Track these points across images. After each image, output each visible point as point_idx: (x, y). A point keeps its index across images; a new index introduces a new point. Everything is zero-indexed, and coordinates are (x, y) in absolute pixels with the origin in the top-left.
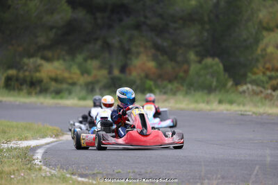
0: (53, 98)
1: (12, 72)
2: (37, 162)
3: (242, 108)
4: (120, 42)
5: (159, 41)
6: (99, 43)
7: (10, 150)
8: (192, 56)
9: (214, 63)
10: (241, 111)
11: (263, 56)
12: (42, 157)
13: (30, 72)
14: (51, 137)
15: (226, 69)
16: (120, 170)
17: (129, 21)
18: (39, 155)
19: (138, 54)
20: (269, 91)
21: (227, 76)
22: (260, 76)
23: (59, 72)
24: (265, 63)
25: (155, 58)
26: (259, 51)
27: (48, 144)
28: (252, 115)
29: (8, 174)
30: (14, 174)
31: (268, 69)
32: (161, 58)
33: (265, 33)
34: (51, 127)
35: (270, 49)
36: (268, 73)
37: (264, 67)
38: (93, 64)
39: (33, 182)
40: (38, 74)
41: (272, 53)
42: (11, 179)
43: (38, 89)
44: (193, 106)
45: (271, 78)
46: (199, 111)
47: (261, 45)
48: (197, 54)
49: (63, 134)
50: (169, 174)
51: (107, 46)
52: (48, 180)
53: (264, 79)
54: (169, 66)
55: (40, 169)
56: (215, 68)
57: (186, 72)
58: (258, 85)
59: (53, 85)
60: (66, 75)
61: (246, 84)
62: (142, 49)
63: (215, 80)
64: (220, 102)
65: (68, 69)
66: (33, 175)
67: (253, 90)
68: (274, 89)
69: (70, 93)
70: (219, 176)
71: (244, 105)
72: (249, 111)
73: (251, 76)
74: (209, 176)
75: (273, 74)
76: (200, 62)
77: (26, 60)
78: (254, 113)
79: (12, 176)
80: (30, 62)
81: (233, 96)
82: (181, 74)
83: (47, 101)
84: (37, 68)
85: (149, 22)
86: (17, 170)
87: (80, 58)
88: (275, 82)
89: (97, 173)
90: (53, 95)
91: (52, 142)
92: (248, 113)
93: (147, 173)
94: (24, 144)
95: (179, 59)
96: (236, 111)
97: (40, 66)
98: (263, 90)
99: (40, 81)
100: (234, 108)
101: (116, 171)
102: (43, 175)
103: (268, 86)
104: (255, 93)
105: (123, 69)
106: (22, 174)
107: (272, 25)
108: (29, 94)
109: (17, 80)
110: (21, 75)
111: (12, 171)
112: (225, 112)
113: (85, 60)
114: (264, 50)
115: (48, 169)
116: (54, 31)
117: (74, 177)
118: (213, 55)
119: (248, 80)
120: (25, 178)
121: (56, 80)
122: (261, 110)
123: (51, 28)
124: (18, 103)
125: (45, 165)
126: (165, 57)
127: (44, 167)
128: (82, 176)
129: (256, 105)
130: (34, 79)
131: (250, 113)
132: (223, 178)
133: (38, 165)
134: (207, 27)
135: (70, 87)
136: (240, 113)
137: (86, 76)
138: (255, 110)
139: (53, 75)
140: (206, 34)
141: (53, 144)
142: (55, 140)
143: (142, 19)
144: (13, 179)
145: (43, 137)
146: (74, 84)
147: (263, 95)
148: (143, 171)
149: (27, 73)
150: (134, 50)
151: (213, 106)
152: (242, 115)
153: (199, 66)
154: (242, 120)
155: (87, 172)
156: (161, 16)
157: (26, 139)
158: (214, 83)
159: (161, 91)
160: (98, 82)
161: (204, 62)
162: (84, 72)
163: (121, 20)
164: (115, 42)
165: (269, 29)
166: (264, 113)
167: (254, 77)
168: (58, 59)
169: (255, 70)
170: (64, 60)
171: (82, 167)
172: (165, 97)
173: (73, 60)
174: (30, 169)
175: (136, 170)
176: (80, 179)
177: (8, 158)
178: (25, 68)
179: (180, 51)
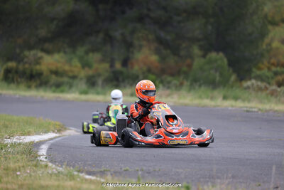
0: (54, 92)
1: (12, 64)
2: (42, 158)
3: (247, 104)
4: (122, 35)
5: (162, 34)
6: (101, 35)
7: (13, 145)
8: (196, 50)
9: (219, 57)
10: (247, 107)
11: (268, 51)
12: (47, 153)
13: (30, 64)
14: (54, 132)
15: (231, 64)
16: (127, 168)
17: (132, 13)
18: (43, 151)
19: (141, 47)
20: (274, 87)
21: (231, 71)
22: (265, 72)
23: (59, 65)
24: (270, 58)
25: (157, 52)
26: (264, 47)
27: (51, 139)
28: (257, 112)
29: (13, 170)
30: (20, 171)
31: (273, 64)
32: (164, 52)
33: (270, 27)
34: (53, 122)
35: (275, 44)
36: (274, 69)
37: (269, 62)
38: (94, 57)
39: (40, 179)
40: (38, 67)
41: (277, 49)
42: (17, 175)
43: (38, 82)
44: (197, 102)
45: (276, 74)
46: (203, 107)
47: (267, 40)
48: (201, 48)
49: (66, 129)
50: (177, 172)
51: (109, 39)
52: (55, 177)
53: (270, 74)
54: (172, 61)
55: (46, 166)
56: (219, 62)
57: (190, 66)
58: (262, 80)
59: (54, 79)
60: (67, 68)
61: (250, 79)
62: (144, 43)
63: (218, 74)
64: (225, 98)
65: (69, 62)
66: (39, 172)
67: (258, 85)
68: (279, 85)
69: (71, 86)
70: (230, 175)
71: (249, 101)
72: (254, 108)
73: (256, 72)
74: (219, 175)
75: (279, 69)
76: (204, 56)
77: (26, 53)
78: (260, 110)
79: (18, 173)
80: (31, 54)
81: (238, 92)
82: (185, 69)
83: (47, 95)
84: (38, 61)
85: (152, 15)
86: (23, 167)
87: (81, 51)
88: (280, 78)
89: (104, 171)
90: (54, 88)
91: (55, 138)
92: (254, 110)
93: (155, 171)
94: (28, 139)
95: (182, 53)
96: (241, 107)
97: (41, 58)
98: (268, 86)
99: (40, 74)
100: (239, 104)
101: (123, 169)
102: (50, 172)
103: (273, 82)
104: (260, 89)
105: (125, 63)
106: (28, 171)
107: (277, 18)
108: (29, 87)
109: (17, 72)
110: (21, 67)
111: (17, 168)
112: (230, 108)
113: (87, 53)
114: (269, 44)
115: (54, 166)
116: (55, 22)
117: (81, 175)
118: (217, 50)
119: (253, 75)
120: (31, 176)
121: (56, 73)
122: (267, 107)
123: (53, 19)
124: (17, 96)
125: (51, 161)
126: (169, 51)
127: (50, 164)
128: (89, 173)
129: (261, 102)
130: (34, 72)
131: (256, 110)
132: (233, 177)
133: (43, 161)
134: (212, 20)
135: (71, 81)
136: (245, 109)
137: (87, 69)
138: (260, 106)
139: (53, 68)
140: (210, 27)
141: (57, 139)
142: (57, 135)
143: (145, 11)
144: (19, 175)
145: (46, 132)
146: (74, 77)
147: (268, 92)
148: (151, 169)
149: (27, 66)
150: (136, 43)
151: (218, 102)
152: (248, 111)
153: (203, 60)
154: (248, 117)
155: (94, 169)
156: (165, 8)
157: (29, 134)
158: (218, 78)
159: (164, 86)
160: (99, 75)
161: (208, 57)
162: (86, 65)
163: (123, 12)
164: (117, 34)
165: (274, 24)
166: (270, 110)
167: (259, 73)
168: (59, 51)
169: (260, 65)
170: (65, 52)
171: (89, 165)
172: (168, 92)
173: (74, 52)
174: (36, 166)
175: (144, 168)
176: (87, 177)
177: (13, 154)
178: (26, 60)
179: (184, 45)
